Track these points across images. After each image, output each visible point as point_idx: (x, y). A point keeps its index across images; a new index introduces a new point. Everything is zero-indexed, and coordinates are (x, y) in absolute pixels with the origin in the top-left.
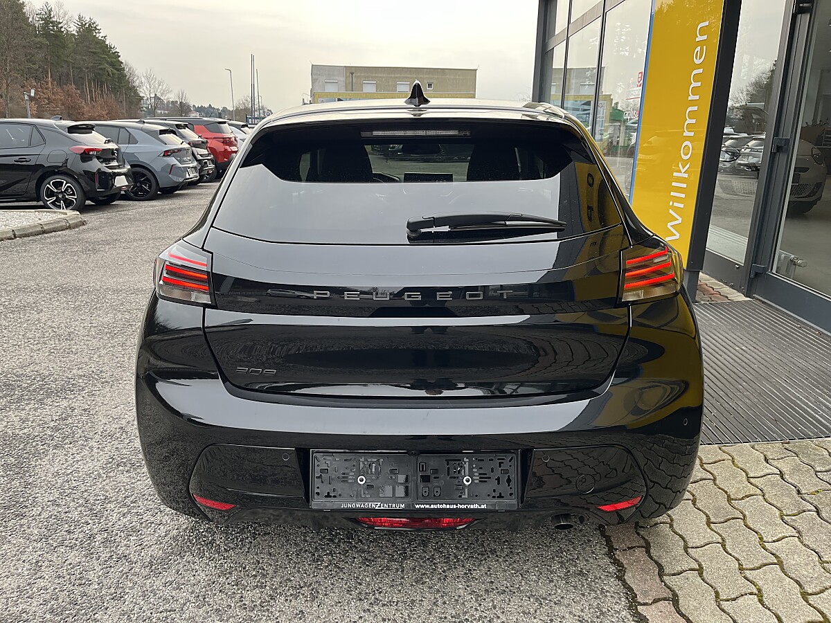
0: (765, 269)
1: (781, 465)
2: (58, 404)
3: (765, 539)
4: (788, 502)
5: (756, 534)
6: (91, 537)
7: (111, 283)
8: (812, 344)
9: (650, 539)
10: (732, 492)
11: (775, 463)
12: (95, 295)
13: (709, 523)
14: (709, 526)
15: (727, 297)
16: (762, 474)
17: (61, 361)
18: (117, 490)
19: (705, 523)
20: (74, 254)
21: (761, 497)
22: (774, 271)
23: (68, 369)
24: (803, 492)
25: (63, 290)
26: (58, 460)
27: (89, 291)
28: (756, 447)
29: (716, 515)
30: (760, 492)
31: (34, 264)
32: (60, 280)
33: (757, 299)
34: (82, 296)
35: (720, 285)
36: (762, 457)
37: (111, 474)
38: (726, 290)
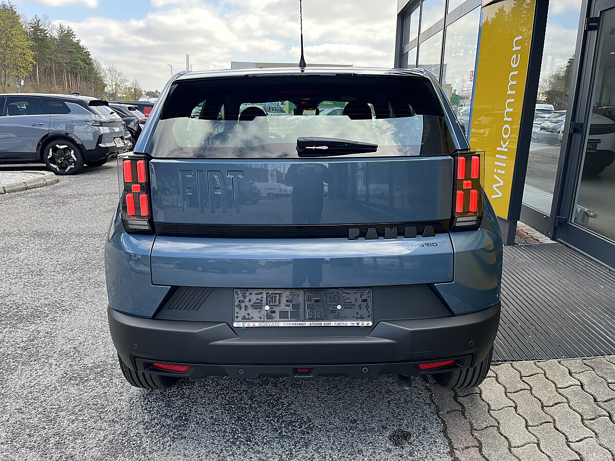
0: (566, 220)
1: (581, 377)
2: (27, 328)
3: (570, 440)
4: (588, 409)
5: (563, 436)
6: (47, 440)
7: (75, 228)
8: (602, 278)
9: (482, 440)
10: (544, 400)
11: (577, 376)
12: (62, 238)
13: (527, 426)
14: (527, 429)
15: (538, 240)
16: (567, 385)
17: (32, 293)
18: (68, 400)
19: (524, 426)
20: (48, 205)
21: (567, 405)
22: (573, 222)
23: (38, 299)
24: (598, 400)
25: (38, 234)
26: (25, 374)
27: (58, 235)
28: (562, 362)
29: (533, 420)
30: (566, 400)
31: (18, 214)
32: (37, 227)
33: (560, 242)
34: (52, 239)
35: (532, 231)
36: (567, 371)
37: (65, 387)
38: (537, 234)
